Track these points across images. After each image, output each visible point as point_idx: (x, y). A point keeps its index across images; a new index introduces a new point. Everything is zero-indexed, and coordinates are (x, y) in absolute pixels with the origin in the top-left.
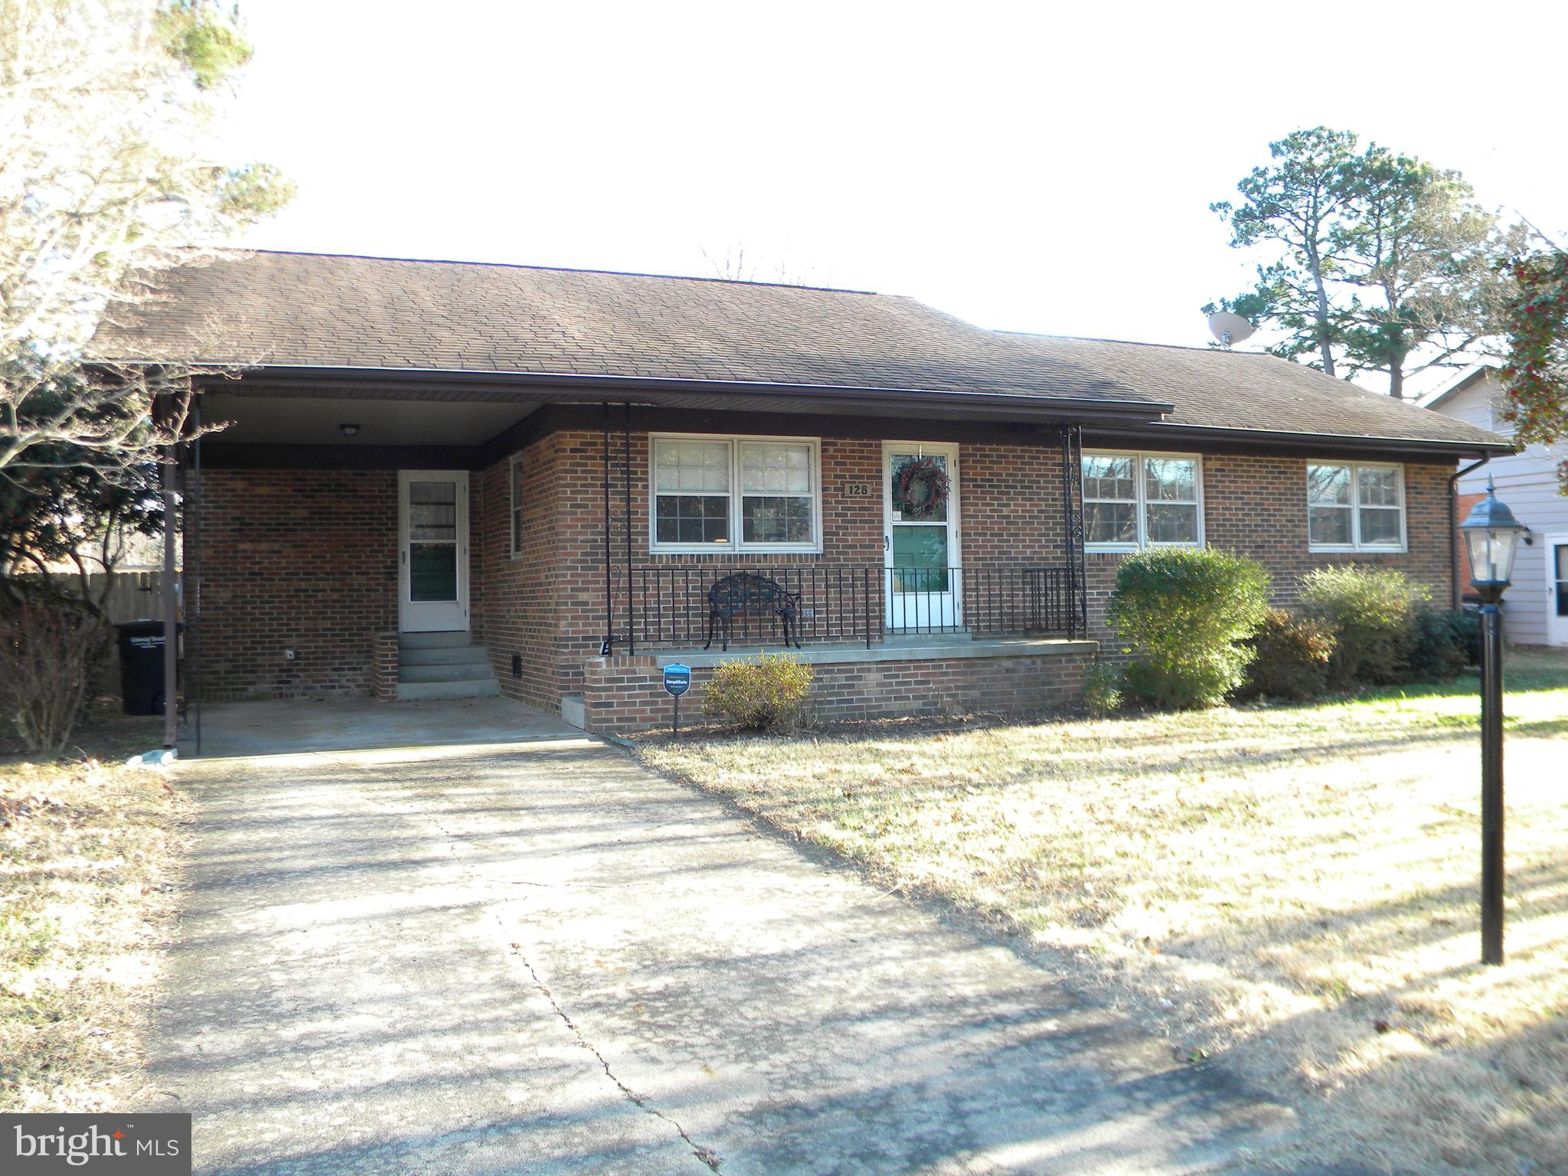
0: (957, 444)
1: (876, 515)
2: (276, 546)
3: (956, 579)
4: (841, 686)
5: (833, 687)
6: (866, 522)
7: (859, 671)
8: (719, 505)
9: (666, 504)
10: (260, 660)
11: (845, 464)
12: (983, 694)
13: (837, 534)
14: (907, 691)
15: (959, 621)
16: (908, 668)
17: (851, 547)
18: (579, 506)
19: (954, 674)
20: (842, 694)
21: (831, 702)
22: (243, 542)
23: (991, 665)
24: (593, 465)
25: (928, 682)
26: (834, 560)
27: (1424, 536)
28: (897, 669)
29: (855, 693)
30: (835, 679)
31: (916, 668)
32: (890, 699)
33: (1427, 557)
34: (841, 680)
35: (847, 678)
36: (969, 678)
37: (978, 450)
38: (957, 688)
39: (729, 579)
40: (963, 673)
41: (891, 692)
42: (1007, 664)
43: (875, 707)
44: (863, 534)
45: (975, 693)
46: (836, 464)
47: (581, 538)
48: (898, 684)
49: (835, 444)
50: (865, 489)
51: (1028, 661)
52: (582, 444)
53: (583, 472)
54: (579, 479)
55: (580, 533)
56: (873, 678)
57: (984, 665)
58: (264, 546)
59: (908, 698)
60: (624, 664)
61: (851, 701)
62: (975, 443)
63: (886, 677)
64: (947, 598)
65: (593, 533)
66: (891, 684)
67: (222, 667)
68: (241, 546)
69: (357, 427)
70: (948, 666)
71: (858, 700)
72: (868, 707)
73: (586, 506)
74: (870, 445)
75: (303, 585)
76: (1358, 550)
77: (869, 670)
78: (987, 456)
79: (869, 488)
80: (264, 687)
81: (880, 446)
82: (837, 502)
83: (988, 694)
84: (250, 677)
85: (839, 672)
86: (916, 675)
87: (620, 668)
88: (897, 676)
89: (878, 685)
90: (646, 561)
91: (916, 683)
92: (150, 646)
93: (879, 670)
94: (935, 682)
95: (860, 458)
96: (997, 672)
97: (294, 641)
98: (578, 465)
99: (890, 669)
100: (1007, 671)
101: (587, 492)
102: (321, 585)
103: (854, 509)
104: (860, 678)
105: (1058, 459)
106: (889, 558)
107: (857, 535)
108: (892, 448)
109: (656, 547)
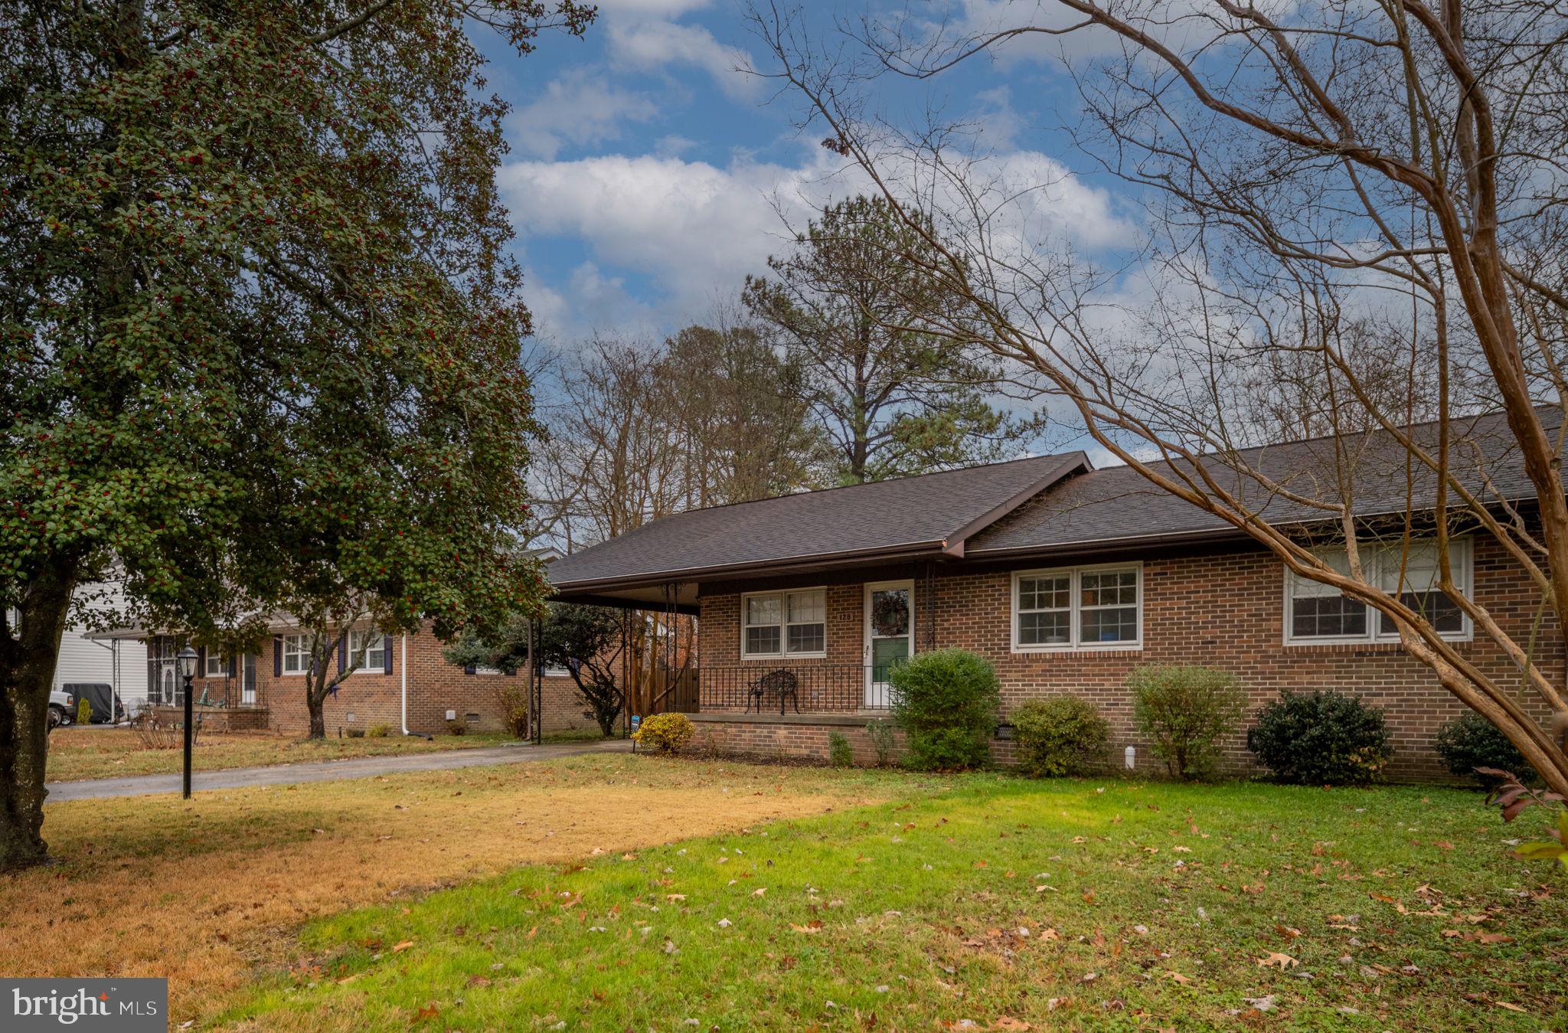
0: (912, 580)
1: (859, 632)
6: (853, 636)
8: (778, 630)
9: (753, 631)
11: (838, 600)
13: (835, 645)
17: (842, 653)
18: (708, 636)
24: (714, 614)
26: (831, 661)
37: (925, 582)
44: (850, 645)
46: (832, 601)
47: (709, 652)
49: (835, 589)
50: (849, 616)
52: (710, 603)
53: (710, 618)
54: (708, 621)
55: (709, 650)
62: (924, 577)
65: (714, 650)
73: (711, 636)
74: (856, 587)
76: (1372, 641)
79: (852, 616)
81: (863, 587)
82: (833, 625)
90: (737, 663)
95: (850, 595)
98: (708, 614)
101: (711, 628)
103: (844, 629)
105: (991, 582)
106: (868, 660)
107: (844, 646)
108: (872, 587)
109: (746, 656)
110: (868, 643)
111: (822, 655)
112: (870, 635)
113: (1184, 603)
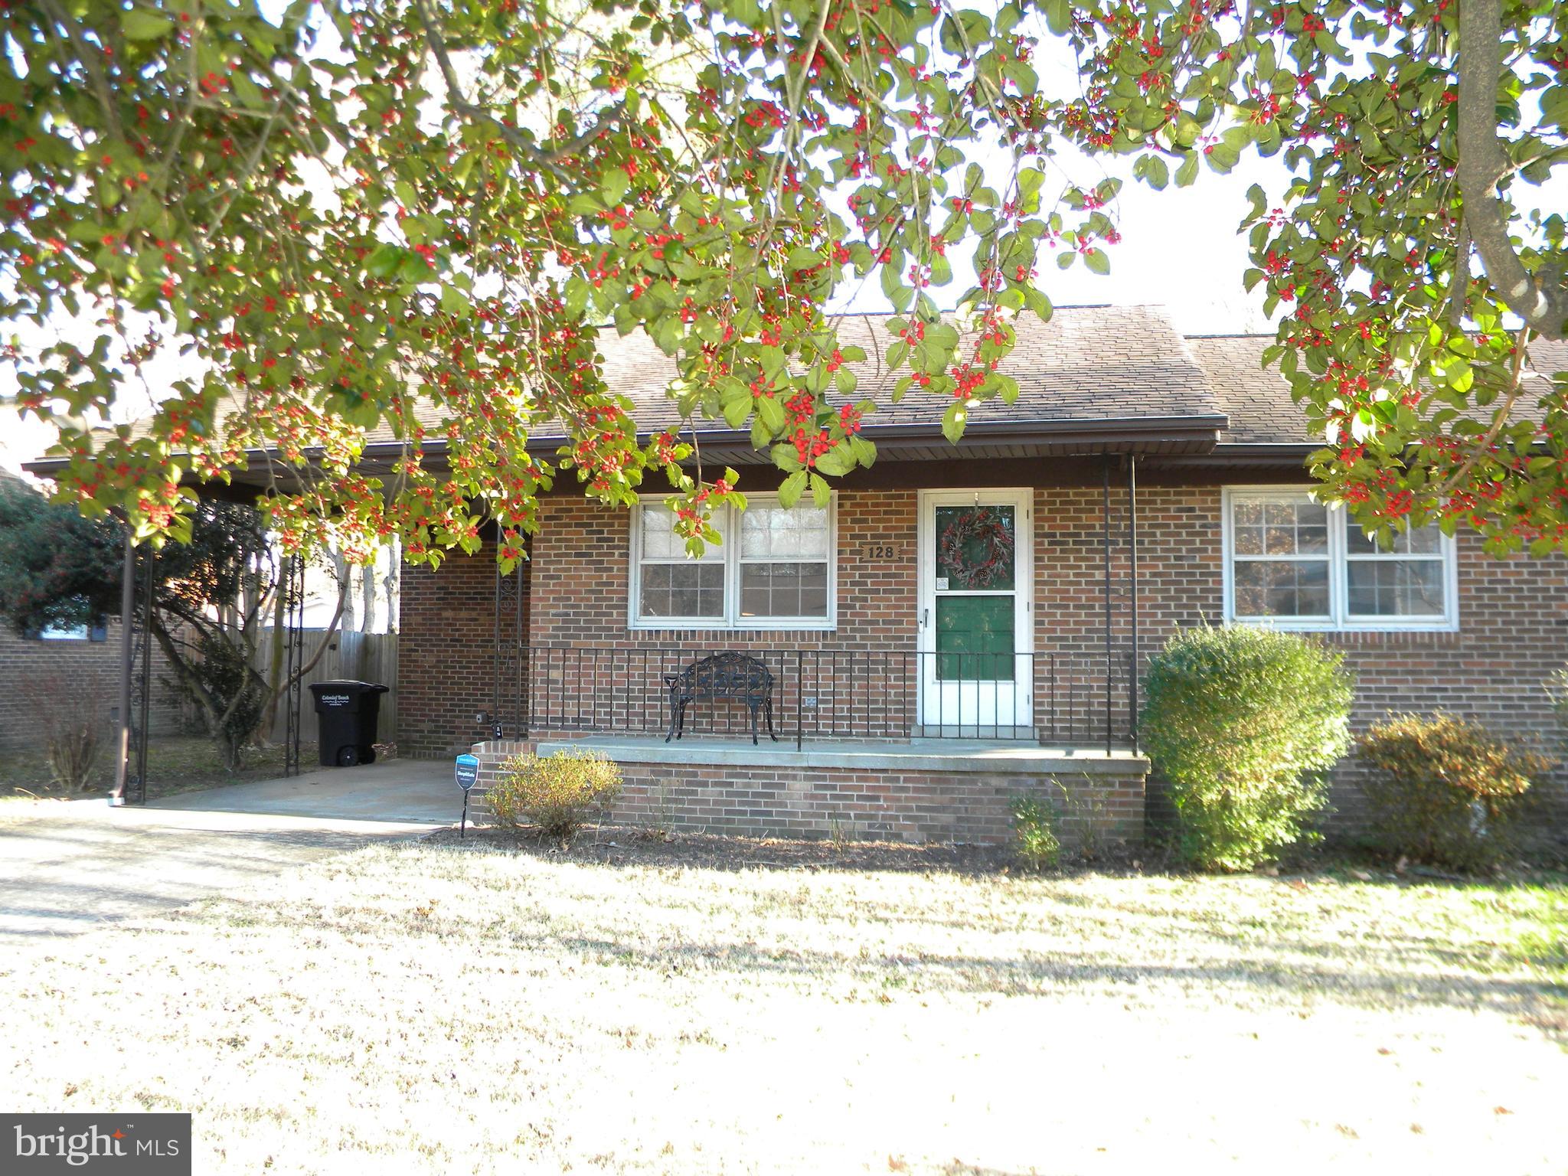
0: (1031, 490)
1: (906, 583)
2: (474, 614)
3: (1023, 666)
4: (756, 795)
5: (746, 794)
6: (892, 591)
7: (780, 777)
8: (716, 573)
9: (655, 574)
10: (457, 723)
11: (865, 521)
12: (959, 819)
13: (853, 607)
14: (846, 807)
16: (850, 779)
17: (871, 622)
18: (552, 577)
19: (916, 790)
20: (758, 804)
21: (744, 813)
22: (445, 609)
23: (974, 782)
24: (568, 533)
25: (877, 798)
26: (847, 638)
28: (832, 778)
29: (773, 804)
30: (748, 785)
31: (859, 779)
32: (823, 816)
34: (757, 785)
35: (764, 786)
36: (937, 797)
37: (1058, 495)
38: (919, 809)
40: (932, 791)
41: (825, 806)
42: (995, 782)
43: (800, 824)
44: (888, 607)
45: (947, 818)
46: (854, 521)
47: (552, 611)
48: (834, 797)
49: (855, 497)
50: (890, 551)
51: (1032, 781)
52: (557, 511)
53: (557, 540)
54: (553, 548)
55: (552, 606)
56: (800, 787)
57: (961, 782)
58: (463, 614)
59: (848, 817)
60: (503, 750)
61: (770, 813)
62: (1053, 486)
63: (817, 787)
64: (1005, 687)
65: (565, 606)
66: (824, 797)
67: (426, 726)
68: (445, 614)
70: (906, 780)
71: (778, 813)
72: (792, 823)
73: (559, 577)
74: (901, 497)
77: (794, 777)
78: (1071, 503)
79: (896, 550)
80: (460, 747)
81: (915, 497)
82: (853, 568)
83: (968, 820)
84: (449, 738)
85: (754, 776)
86: (861, 788)
87: (499, 754)
88: (834, 788)
89: (806, 797)
90: (620, 637)
91: (860, 797)
92: (336, 704)
93: (807, 778)
94: (886, 799)
95: (886, 513)
96: (981, 792)
97: (486, 705)
98: (552, 533)
99: (824, 778)
100: (998, 791)
101: (560, 562)
103: (876, 576)
104: (782, 786)
105: (1186, 501)
106: (927, 638)
107: (880, 608)
108: (933, 499)
109: (639, 622)
110: (927, 602)
111: (828, 622)
112: (930, 588)
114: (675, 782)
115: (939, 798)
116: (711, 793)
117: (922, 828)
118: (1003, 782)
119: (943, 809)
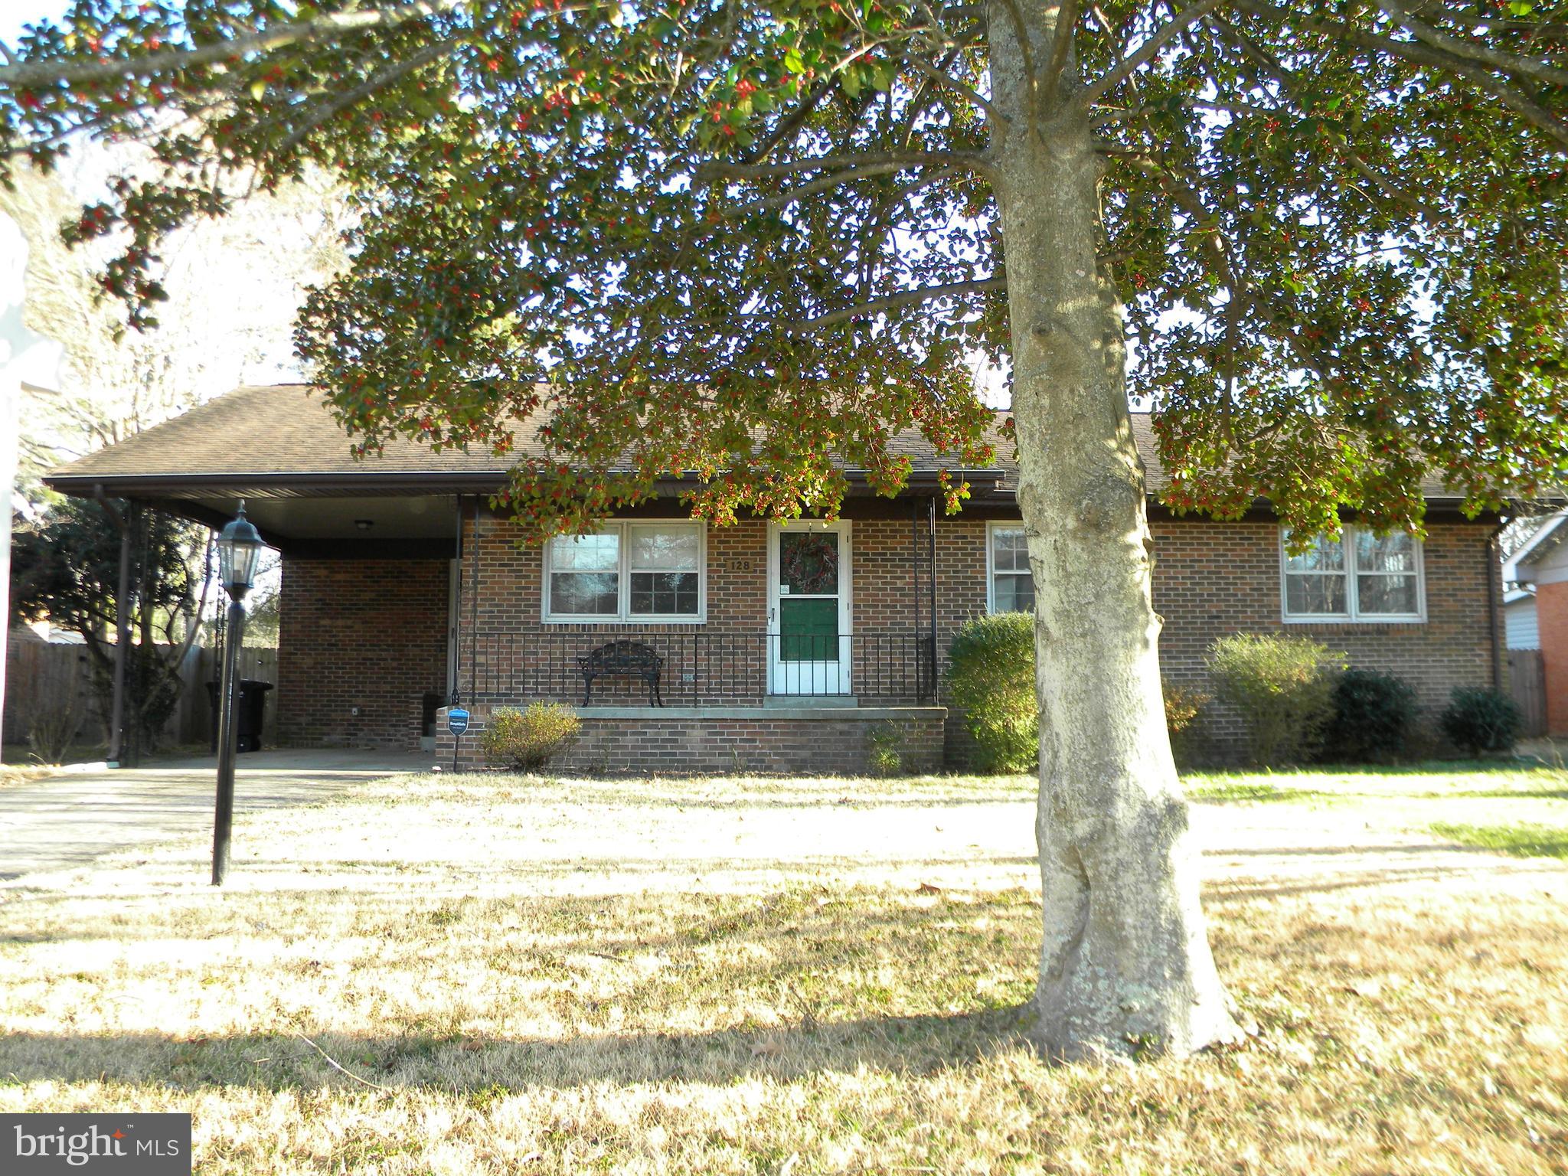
0: (851, 521)
1: (758, 589)
2: (349, 623)
4: (664, 740)
5: (656, 740)
6: (749, 595)
7: (682, 727)
8: (610, 581)
9: (562, 580)
10: (333, 715)
11: (728, 542)
13: (719, 606)
15: (846, 688)
16: (734, 727)
17: (733, 618)
18: (479, 583)
19: (783, 733)
20: (665, 747)
21: (655, 754)
22: (323, 618)
23: (824, 727)
24: (493, 548)
25: (754, 741)
26: (714, 629)
27: (1450, 604)
28: (721, 727)
29: (678, 747)
30: (658, 734)
31: (741, 727)
32: (714, 755)
33: (1456, 628)
34: (665, 734)
35: (670, 733)
36: (798, 738)
37: (871, 525)
38: (786, 747)
39: (610, 646)
40: (794, 734)
41: (716, 748)
42: (840, 726)
43: (698, 761)
44: (745, 606)
45: (805, 754)
46: (719, 542)
47: (480, 609)
48: (723, 741)
50: (747, 565)
51: (864, 724)
52: (485, 530)
53: (483, 554)
54: (481, 559)
55: (479, 605)
56: (697, 734)
57: (814, 727)
58: (340, 623)
59: (734, 754)
61: (674, 754)
62: (867, 519)
63: (710, 733)
64: (832, 666)
65: (490, 605)
66: (715, 741)
67: (303, 720)
68: (322, 622)
69: (370, 523)
70: (776, 727)
71: (681, 754)
72: (691, 761)
73: (486, 583)
74: (755, 524)
75: (370, 655)
76: (1354, 620)
77: (693, 727)
78: (880, 531)
79: (751, 564)
80: (336, 737)
81: (765, 524)
82: (719, 577)
84: (325, 729)
85: (663, 727)
86: (742, 733)
88: (722, 734)
89: (702, 741)
90: (536, 629)
91: (741, 740)
93: (702, 727)
94: (761, 741)
95: (743, 536)
96: (830, 734)
97: (360, 701)
98: (480, 548)
99: (714, 727)
101: (486, 571)
102: (384, 654)
103: (737, 583)
104: (684, 733)
105: (961, 531)
106: (774, 627)
107: (739, 607)
108: (778, 526)
109: (551, 618)
110: (774, 604)
111: (700, 618)
112: (777, 592)
113: (1188, 572)
114: (602, 733)
115: (801, 740)
116: (629, 740)
117: (788, 761)
118: (845, 727)
119: (802, 747)
